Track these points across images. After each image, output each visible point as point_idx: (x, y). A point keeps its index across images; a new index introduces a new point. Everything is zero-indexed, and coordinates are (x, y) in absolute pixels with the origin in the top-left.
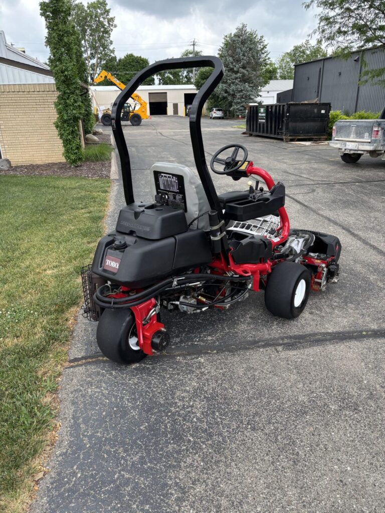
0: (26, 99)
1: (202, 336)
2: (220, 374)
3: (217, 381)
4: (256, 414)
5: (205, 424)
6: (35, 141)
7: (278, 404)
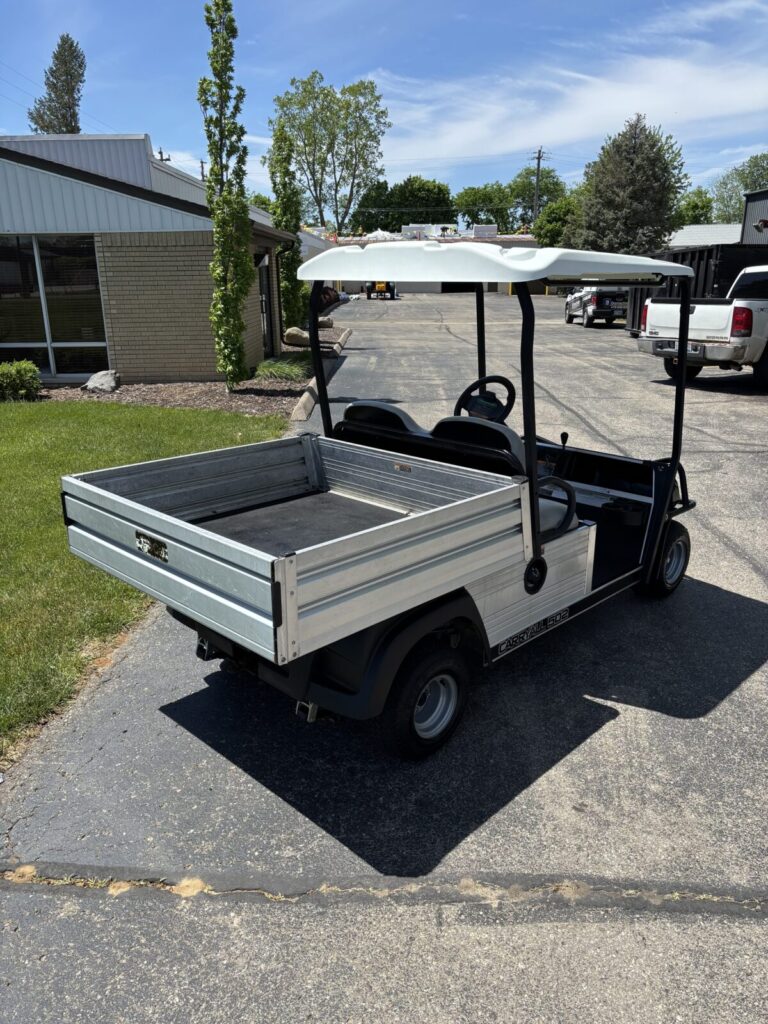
0: (160, 259)
1: (273, 842)
6: (170, 338)
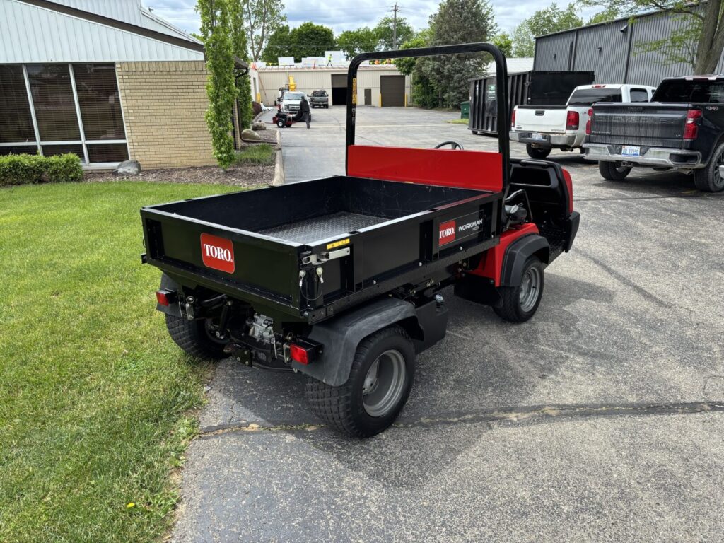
0: (164, 80)
2: (407, 455)
3: (402, 466)
4: (456, 512)
5: (383, 523)
6: (173, 136)
7: (486, 500)
